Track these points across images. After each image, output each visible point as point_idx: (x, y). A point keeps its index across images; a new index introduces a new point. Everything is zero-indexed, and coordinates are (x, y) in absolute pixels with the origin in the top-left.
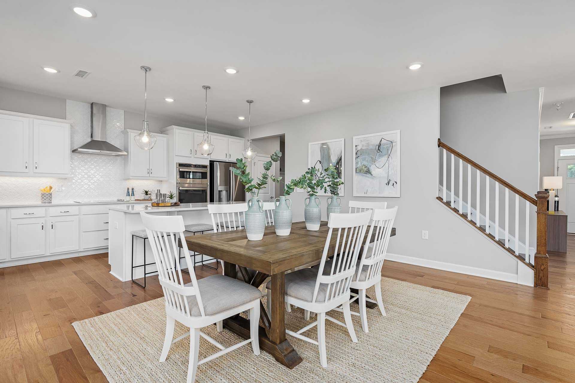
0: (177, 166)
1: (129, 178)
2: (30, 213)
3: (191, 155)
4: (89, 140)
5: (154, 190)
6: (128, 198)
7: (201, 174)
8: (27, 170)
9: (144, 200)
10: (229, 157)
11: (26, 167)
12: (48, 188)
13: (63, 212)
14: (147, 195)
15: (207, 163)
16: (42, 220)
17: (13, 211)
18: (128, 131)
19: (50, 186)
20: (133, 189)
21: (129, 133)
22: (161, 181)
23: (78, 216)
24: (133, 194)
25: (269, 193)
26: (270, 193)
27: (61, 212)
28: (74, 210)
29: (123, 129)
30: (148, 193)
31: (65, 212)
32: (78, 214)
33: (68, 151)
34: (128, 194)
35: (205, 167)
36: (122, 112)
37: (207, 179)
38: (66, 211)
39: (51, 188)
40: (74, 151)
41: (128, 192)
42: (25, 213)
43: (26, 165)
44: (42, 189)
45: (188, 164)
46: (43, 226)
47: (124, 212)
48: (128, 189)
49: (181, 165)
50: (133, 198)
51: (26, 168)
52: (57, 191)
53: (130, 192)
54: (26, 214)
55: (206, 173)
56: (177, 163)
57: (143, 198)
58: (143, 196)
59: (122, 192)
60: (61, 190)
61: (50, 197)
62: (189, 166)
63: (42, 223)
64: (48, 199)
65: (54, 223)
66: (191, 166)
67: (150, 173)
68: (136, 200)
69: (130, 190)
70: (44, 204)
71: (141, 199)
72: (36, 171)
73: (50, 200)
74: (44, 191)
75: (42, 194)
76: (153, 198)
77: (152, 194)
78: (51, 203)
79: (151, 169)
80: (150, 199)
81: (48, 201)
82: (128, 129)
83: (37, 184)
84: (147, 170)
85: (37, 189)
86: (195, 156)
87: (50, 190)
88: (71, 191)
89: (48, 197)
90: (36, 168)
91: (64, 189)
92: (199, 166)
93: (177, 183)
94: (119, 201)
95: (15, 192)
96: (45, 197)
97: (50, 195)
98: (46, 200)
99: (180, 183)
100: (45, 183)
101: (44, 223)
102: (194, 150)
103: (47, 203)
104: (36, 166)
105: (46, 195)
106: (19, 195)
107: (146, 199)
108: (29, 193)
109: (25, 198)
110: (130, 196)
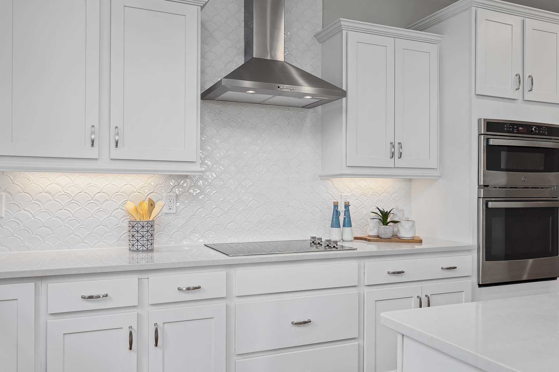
0: (479, 131)
1: (341, 173)
2: (97, 293)
3: (517, 95)
4: (241, 61)
5: (401, 208)
8: (93, 153)
9: (378, 238)
11: (93, 142)
12: (146, 205)
13: (185, 288)
14: (387, 224)
16: (129, 319)
17: (53, 286)
18: (342, 23)
19: (150, 200)
20: (347, 206)
21: (344, 32)
22: (410, 180)
23: (223, 303)
24: (348, 223)
27: (178, 289)
29: (319, 29)
30: (389, 220)
31: (188, 289)
32: (225, 296)
33: (195, 94)
34: (335, 224)
38: (192, 286)
39: (152, 205)
40: (205, 95)
41: (337, 213)
42: (86, 295)
43: (93, 136)
44: (131, 206)
45: (511, 124)
46: (131, 334)
48: (336, 206)
49: (491, 126)
50: (348, 233)
51: (93, 145)
52: (166, 214)
53: (341, 216)
54: (89, 297)
56: (479, 120)
57: (374, 233)
58: (372, 228)
59: (321, 213)
60: (174, 211)
61: (151, 232)
62: (513, 128)
63: (130, 327)
64: (145, 239)
65: (160, 324)
66: (517, 129)
67: (397, 155)
68: (356, 238)
69: (341, 209)
70: (135, 255)
71: (369, 236)
72: (116, 153)
73: (149, 243)
74: (134, 214)
75: (132, 223)
76: (405, 233)
77: (403, 223)
78: (152, 250)
79: (399, 143)
80: (395, 238)
81: (146, 247)
82: (341, 19)
83: (119, 193)
84: (389, 146)
85: (119, 210)
86: (529, 96)
87: (150, 212)
88: (197, 213)
89: (145, 233)
90: (117, 143)
91: (181, 207)
92: (539, 130)
93: (479, 187)
94: (315, 243)
95: (70, 217)
96: (136, 235)
97: (149, 228)
98: (139, 244)
99: (487, 186)
100: (140, 191)
101: (135, 327)
102: (526, 77)
103: (143, 251)
104: (117, 140)
105: (139, 228)
106: (79, 225)
107: (383, 236)
108: (101, 220)
109: (92, 234)
110: (340, 227)
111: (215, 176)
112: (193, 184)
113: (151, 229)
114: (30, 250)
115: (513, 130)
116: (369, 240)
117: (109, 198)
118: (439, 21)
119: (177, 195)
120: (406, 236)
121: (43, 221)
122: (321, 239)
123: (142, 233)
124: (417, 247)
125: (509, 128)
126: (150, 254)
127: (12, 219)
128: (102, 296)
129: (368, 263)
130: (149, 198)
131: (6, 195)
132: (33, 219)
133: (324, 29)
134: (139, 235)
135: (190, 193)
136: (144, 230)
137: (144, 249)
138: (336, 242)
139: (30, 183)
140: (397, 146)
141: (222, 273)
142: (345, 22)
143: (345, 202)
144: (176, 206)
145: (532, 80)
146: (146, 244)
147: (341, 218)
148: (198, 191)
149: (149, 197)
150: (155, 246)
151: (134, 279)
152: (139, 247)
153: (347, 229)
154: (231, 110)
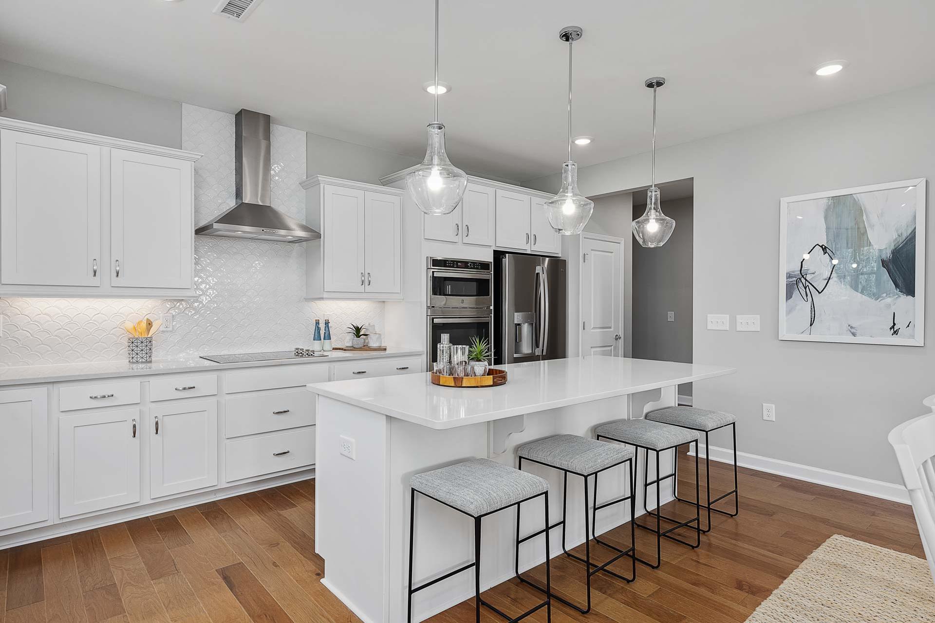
0: (427, 266)
1: (321, 296)
2: (104, 394)
3: (455, 239)
4: (232, 204)
5: (371, 324)
6: (316, 346)
7: (475, 284)
8: (95, 281)
9: (353, 349)
10: (533, 243)
11: (95, 272)
12: (144, 324)
13: (181, 389)
14: (359, 337)
15: (489, 258)
16: (133, 413)
17: (64, 390)
20: (327, 323)
21: (322, 185)
22: (384, 302)
23: (214, 399)
24: (328, 337)
25: (610, 328)
26: (612, 327)
27: (176, 389)
28: (205, 383)
29: (304, 178)
30: (361, 333)
31: (184, 389)
32: (216, 393)
33: (190, 230)
34: (317, 337)
35: (484, 266)
36: (302, 136)
37: (489, 295)
38: (187, 386)
39: (150, 324)
40: (199, 231)
41: (318, 329)
42: (94, 396)
43: (95, 268)
44: (129, 325)
45: (452, 261)
46: (134, 426)
47: (386, 415)
48: (317, 323)
49: (436, 263)
50: (327, 345)
51: (95, 275)
52: (163, 331)
53: (322, 331)
54: (96, 397)
55: (488, 281)
56: (427, 257)
57: (350, 344)
58: (348, 340)
59: (305, 329)
60: (171, 329)
61: (149, 347)
62: (454, 264)
63: (134, 420)
64: (143, 352)
65: (160, 417)
66: (457, 264)
67: (367, 283)
68: (333, 349)
69: (322, 326)
70: (135, 366)
71: (347, 347)
72: (116, 282)
73: (148, 356)
74: (133, 332)
75: (131, 339)
76: (373, 344)
77: (372, 336)
78: (151, 362)
79: (369, 274)
80: (366, 348)
81: (145, 359)
82: (318, 175)
83: (118, 314)
84: (360, 275)
85: (118, 329)
86: (466, 240)
87: (148, 330)
88: (193, 330)
89: (143, 347)
90: (118, 273)
91: (178, 326)
92: (474, 265)
93: (428, 307)
94: (299, 353)
95: (69, 335)
96: (136, 349)
97: (148, 343)
98: (138, 356)
99: (434, 307)
100: (138, 313)
101: (137, 419)
102: (464, 226)
103: (142, 362)
104: (117, 271)
105: (139, 344)
106: (78, 342)
107: (356, 346)
108: (100, 338)
109: (92, 350)
110: (321, 340)
111: (209, 299)
112: (188, 306)
113: (149, 344)
114: (29, 365)
115: (453, 265)
116: (345, 350)
117: (107, 319)
118: (401, 178)
119: (173, 316)
120: (374, 345)
121: (41, 339)
122: (303, 349)
123: (141, 347)
124: (382, 353)
125: (450, 264)
126: (149, 365)
127: (10, 338)
128: (107, 396)
129: (337, 365)
130: (147, 319)
131: (3, 317)
132: (31, 337)
133: (308, 179)
134: (138, 349)
135: (186, 314)
136: (143, 345)
137: (143, 360)
138: (313, 351)
139: (28, 306)
140: (367, 275)
141: (213, 376)
142: (321, 178)
143: (326, 320)
144: (173, 325)
145: (468, 228)
146: (145, 356)
147: (322, 332)
148: (193, 312)
149: (147, 317)
150: (153, 359)
151: (136, 382)
152: (138, 359)
153: (327, 341)
154: (224, 244)
